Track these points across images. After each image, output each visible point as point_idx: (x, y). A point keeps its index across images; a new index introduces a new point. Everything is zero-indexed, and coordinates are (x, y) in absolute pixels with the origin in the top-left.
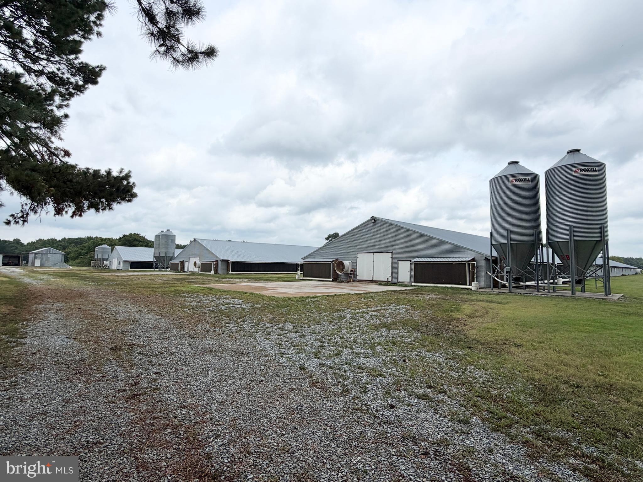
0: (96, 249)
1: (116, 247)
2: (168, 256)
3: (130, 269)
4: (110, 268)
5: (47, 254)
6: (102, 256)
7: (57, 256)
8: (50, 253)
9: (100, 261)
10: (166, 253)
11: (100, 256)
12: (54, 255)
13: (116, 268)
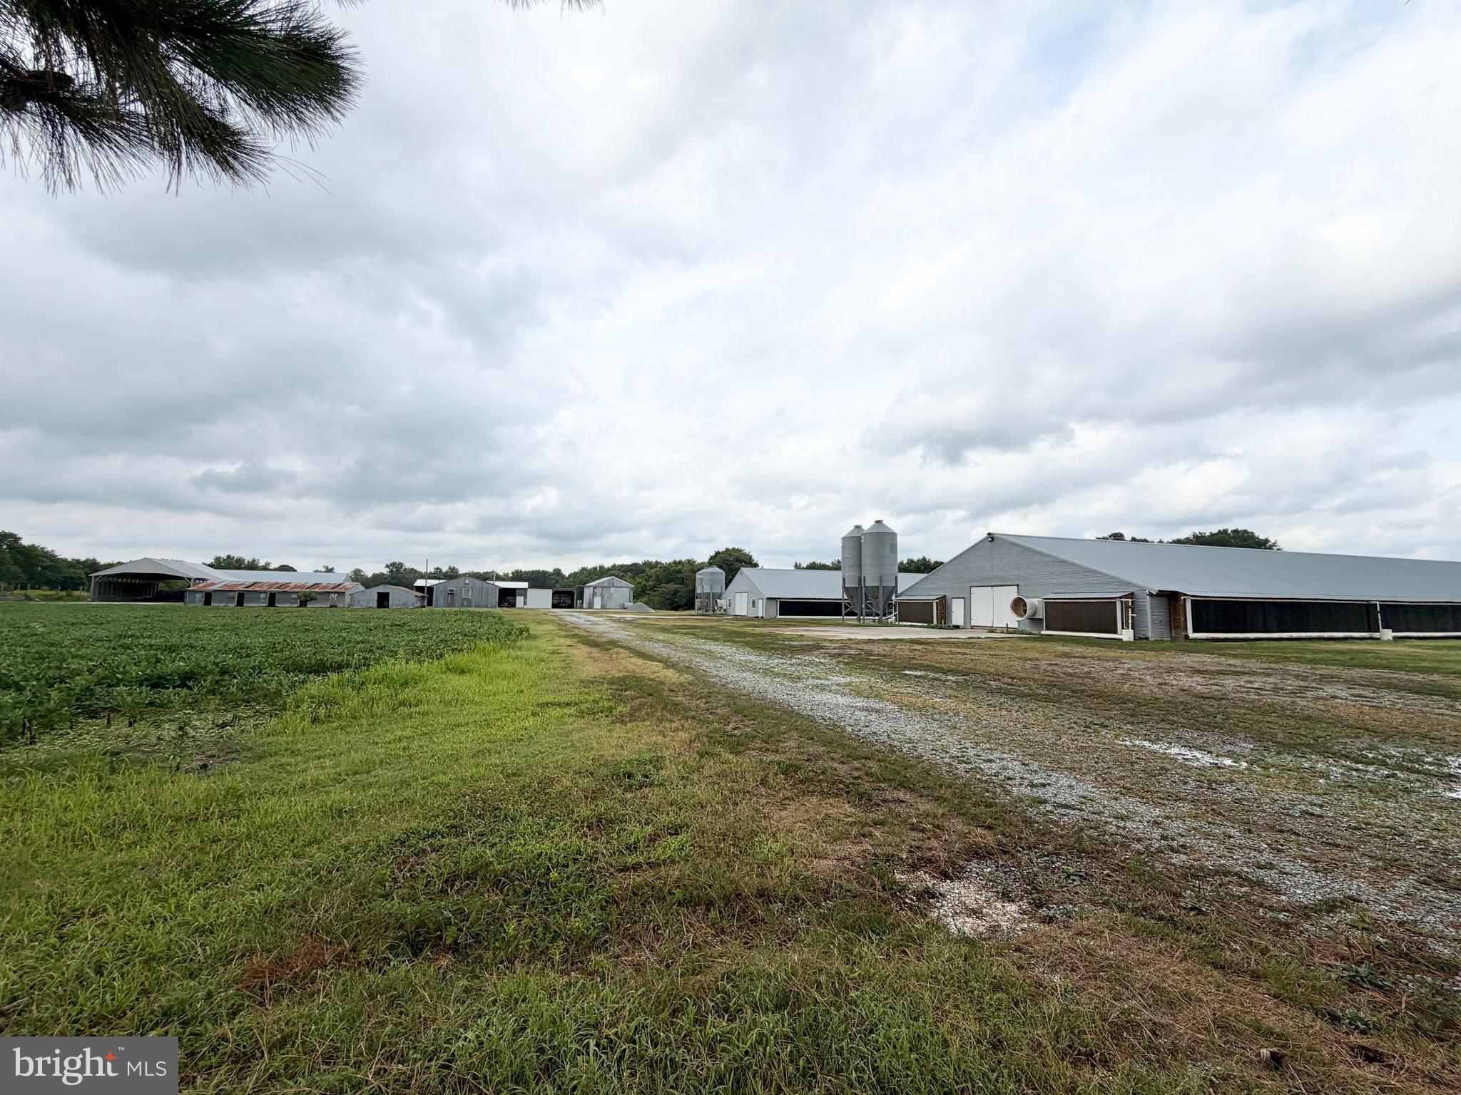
0: (698, 576)
1: (743, 569)
2: (885, 584)
3: (779, 617)
4: (730, 612)
5: (609, 587)
6: (711, 589)
7: (622, 591)
8: (613, 587)
9: (708, 598)
10: (881, 579)
11: (707, 590)
12: (618, 589)
13: (744, 613)
